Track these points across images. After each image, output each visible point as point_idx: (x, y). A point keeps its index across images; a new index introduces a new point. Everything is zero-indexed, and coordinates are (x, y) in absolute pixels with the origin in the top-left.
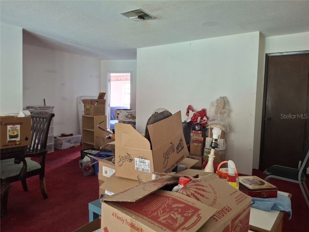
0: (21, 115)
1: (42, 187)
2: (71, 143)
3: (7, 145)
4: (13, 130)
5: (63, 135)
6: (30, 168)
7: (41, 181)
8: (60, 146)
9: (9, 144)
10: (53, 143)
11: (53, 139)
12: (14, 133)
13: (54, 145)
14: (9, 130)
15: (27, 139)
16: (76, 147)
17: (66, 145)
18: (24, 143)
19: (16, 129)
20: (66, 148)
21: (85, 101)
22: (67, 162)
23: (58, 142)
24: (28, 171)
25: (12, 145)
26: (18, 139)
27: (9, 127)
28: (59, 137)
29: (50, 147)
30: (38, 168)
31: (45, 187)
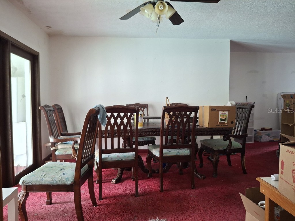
0: (229, 104)
1: (242, 164)
2: (270, 137)
3: (219, 126)
4: (223, 115)
5: (263, 129)
6: (234, 146)
7: (242, 158)
8: (260, 138)
9: (220, 124)
10: (253, 135)
11: (254, 132)
12: (223, 117)
13: (254, 138)
14: (220, 115)
15: (232, 122)
16: (275, 141)
17: (265, 138)
18: (230, 126)
19: (225, 114)
20: (265, 141)
21: (284, 96)
22: (266, 152)
23: (257, 134)
24: (232, 148)
25: (222, 126)
26: (226, 122)
27: (220, 112)
28: (259, 130)
29: (250, 138)
30: (240, 148)
31: (245, 164)
